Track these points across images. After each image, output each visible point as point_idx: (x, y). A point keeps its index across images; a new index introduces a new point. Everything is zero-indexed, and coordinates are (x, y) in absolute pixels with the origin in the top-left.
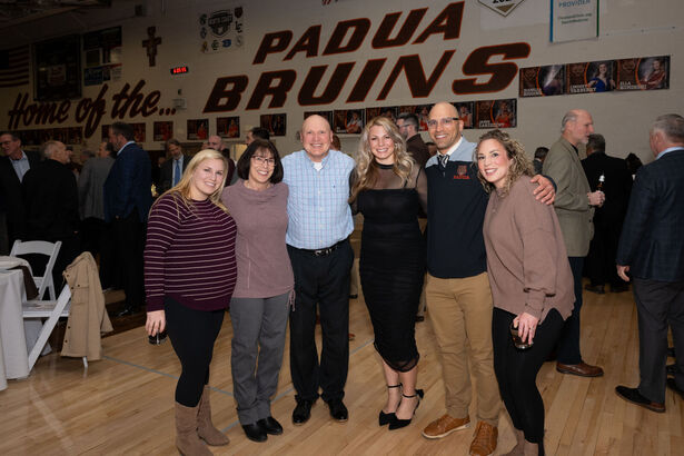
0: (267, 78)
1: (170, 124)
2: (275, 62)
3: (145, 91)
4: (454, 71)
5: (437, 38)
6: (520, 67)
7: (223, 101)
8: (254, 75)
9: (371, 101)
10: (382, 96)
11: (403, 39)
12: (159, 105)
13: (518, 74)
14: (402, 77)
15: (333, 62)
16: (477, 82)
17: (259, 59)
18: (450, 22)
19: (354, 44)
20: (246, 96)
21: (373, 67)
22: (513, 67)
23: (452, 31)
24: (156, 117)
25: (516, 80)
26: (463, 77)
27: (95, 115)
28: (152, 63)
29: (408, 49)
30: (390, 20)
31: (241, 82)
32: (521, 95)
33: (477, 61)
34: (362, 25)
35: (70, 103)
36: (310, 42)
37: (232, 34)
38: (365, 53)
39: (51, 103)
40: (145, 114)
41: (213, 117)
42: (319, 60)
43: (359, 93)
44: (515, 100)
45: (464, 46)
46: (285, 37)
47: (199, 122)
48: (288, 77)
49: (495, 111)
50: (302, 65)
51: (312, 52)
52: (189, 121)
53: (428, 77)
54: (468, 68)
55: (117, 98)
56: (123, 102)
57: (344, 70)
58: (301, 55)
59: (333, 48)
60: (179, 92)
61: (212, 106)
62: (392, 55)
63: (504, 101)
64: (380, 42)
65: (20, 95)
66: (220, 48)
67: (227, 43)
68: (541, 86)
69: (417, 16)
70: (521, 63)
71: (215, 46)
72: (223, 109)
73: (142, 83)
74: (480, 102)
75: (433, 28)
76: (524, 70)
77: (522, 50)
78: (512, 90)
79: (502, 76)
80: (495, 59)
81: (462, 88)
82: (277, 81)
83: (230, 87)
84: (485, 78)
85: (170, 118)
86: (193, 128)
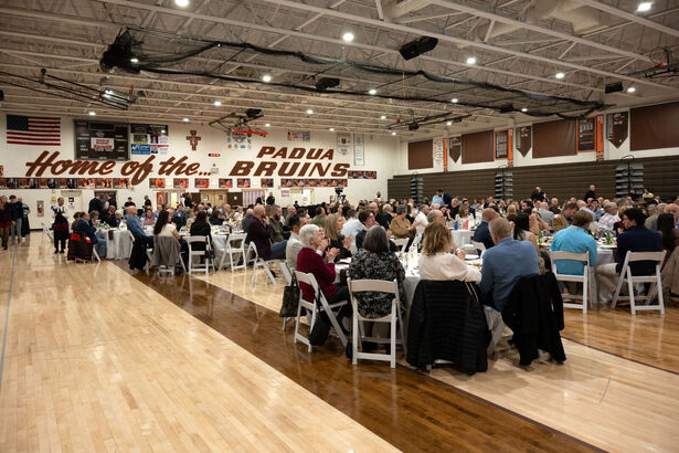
0: (263, 164)
1: (207, 181)
2: (267, 158)
3: (188, 163)
4: (331, 170)
5: (326, 159)
6: (348, 170)
7: (241, 171)
8: (257, 162)
9: (306, 176)
10: (310, 175)
11: (316, 157)
12: (199, 170)
13: (347, 172)
14: (316, 169)
15: (292, 161)
17: (260, 155)
18: (330, 154)
19: (300, 157)
20: (253, 170)
21: (307, 165)
22: (346, 170)
23: (331, 158)
24: (197, 176)
25: (347, 174)
26: (334, 171)
27: (143, 172)
28: (194, 148)
29: (318, 161)
30: (312, 151)
31: (251, 165)
33: (337, 167)
34: (303, 151)
35: (114, 164)
36: (283, 152)
37: (245, 143)
38: (304, 160)
39: (91, 162)
40: (187, 174)
41: (235, 178)
42: (286, 160)
43: (302, 173)
44: (347, 179)
45: (334, 162)
46: (272, 149)
47: (226, 180)
48: (274, 165)
49: (342, 182)
50: (280, 161)
51: (284, 157)
52: (220, 179)
53: (324, 170)
54: (335, 169)
55: (164, 164)
56: (169, 167)
57: (296, 165)
58: (279, 157)
59: (292, 156)
60: (214, 165)
61: (234, 172)
62: (313, 162)
63: (344, 179)
64: (309, 157)
65: (46, 153)
66: (239, 148)
67: (243, 147)
68: (353, 176)
69: (320, 151)
71: (236, 146)
72: (240, 174)
73: (185, 158)
74: (338, 179)
75: (325, 156)
76: (349, 172)
77: (348, 166)
78: (346, 177)
79: (344, 172)
80: (342, 167)
81: (333, 174)
82: (268, 166)
83: (244, 166)
84: (339, 172)
85: (206, 177)
86: (223, 182)
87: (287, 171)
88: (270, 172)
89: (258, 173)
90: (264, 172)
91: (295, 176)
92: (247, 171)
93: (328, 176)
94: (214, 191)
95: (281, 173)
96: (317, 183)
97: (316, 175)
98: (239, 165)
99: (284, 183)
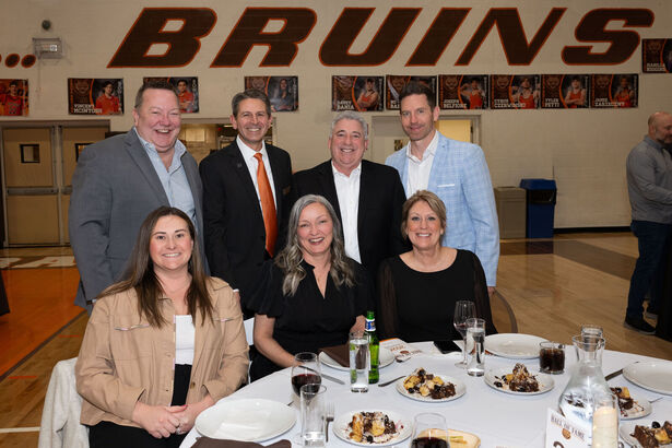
1: (21, 86)
4: (564, 35)
6: (642, 37)
7: (158, 49)
8: (229, 10)
9: (446, 65)
10: (465, 59)
13: (640, 46)
14: (494, 35)
15: (385, 4)
16: (593, 51)
20: (212, 44)
21: (451, 19)
22: (635, 37)
25: (638, 54)
26: (576, 43)
31: (200, 21)
32: (644, 71)
33: (592, 24)
41: (132, 77)
43: (428, 51)
44: (637, 75)
45: (580, 5)
47: (98, 84)
48: (301, 21)
49: (614, 88)
50: (328, 4)
52: (72, 82)
53: (529, 39)
54: (582, 32)
57: (402, 19)
60: (46, 26)
61: (131, 52)
62: (480, 5)
63: (624, 76)
68: (666, 62)
70: (644, 33)
72: (156, 61)
74: (596, 76)
76: (647, 42)
77: (644, 17)
78: (633, 64)
79: (622, 47)
80: (615, 25)
81: (570, 55)
82: (274, 26)
83: (174, 26)
84: (600, 48)
85: (18, 72)
86: (84, 92)
87: (359, 45)
88: (282, 51)
89: (230, 55)
90: (259, 52)
91: (397, 65)
92: (183, 49)
93: (548, 62)
94: (48, 127)
95: (334, 52)
96: (494, 92)
97: (492, 60)
98: (149, 24)
99: (344, 93)
